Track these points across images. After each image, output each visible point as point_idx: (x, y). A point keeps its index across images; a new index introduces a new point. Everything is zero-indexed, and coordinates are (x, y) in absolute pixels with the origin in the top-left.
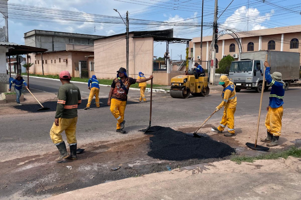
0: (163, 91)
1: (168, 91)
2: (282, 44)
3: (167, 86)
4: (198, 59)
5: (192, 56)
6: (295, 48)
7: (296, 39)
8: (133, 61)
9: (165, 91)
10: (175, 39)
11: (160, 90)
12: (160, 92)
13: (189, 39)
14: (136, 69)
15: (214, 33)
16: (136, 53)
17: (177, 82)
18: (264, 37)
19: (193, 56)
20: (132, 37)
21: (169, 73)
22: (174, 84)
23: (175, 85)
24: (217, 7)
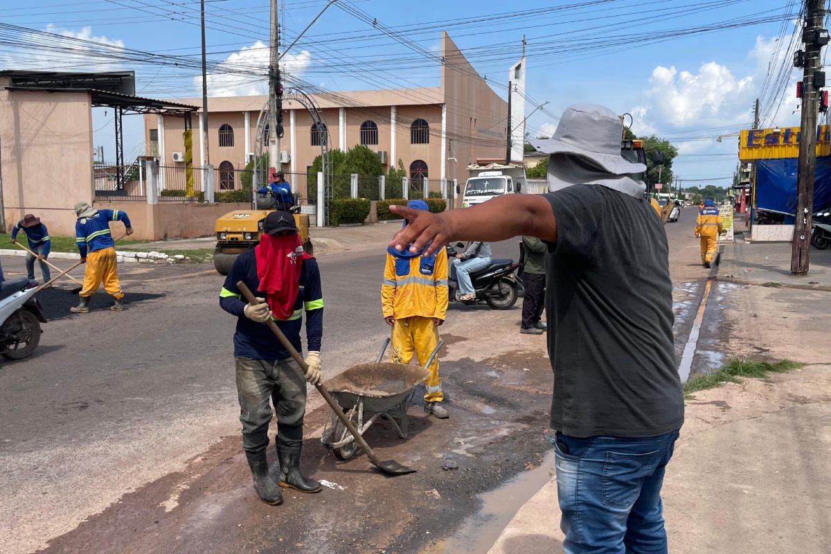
0: (162, 259)
1: (176, 256)
2: (393, 128)
3: (152, 241)
4: (174, 160)
5: (156, 152)
6: (423, 143)
7: (423, 120)
8: (15, 165)
9: (167, 256)
10: (153, 104)
11: (150, 254)
12: (151, 261)
13: (192, 107)
14: (25, 192)
15: (272, 96)
16: (24, 141)
17: (239, 230)
18: (352, 111)
19: (160, 153)
20: (6, 88)
21: (156, 203)
22: (228, 236)
23: (232, 239)
24: (277, 26)
